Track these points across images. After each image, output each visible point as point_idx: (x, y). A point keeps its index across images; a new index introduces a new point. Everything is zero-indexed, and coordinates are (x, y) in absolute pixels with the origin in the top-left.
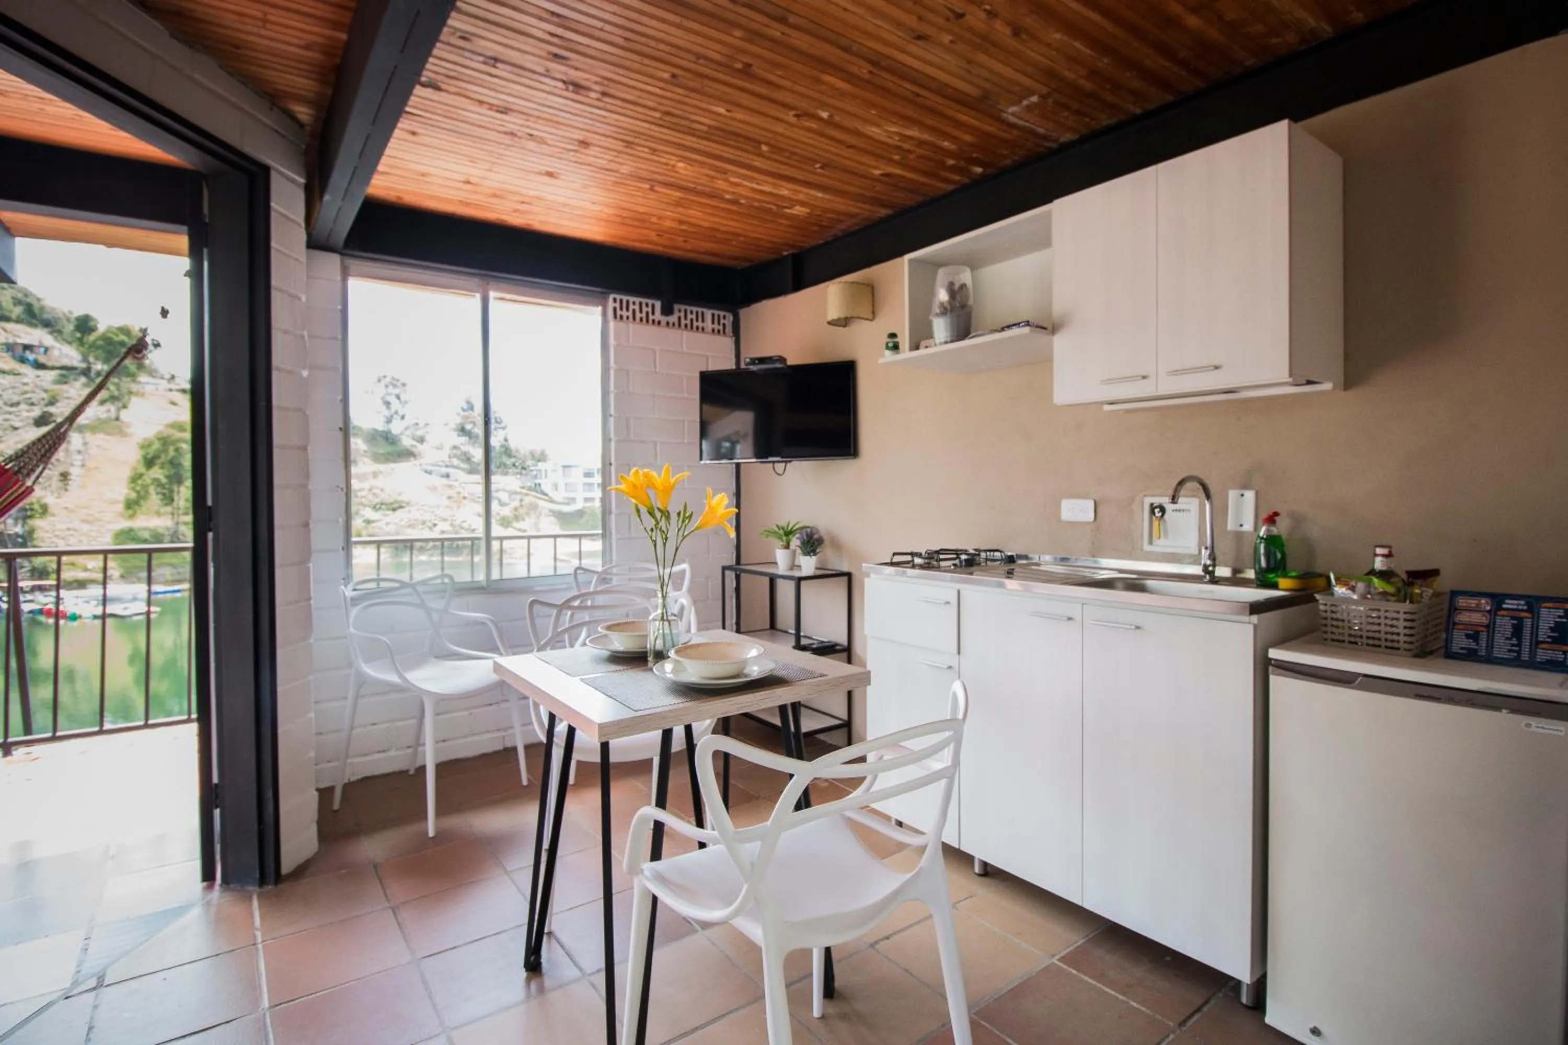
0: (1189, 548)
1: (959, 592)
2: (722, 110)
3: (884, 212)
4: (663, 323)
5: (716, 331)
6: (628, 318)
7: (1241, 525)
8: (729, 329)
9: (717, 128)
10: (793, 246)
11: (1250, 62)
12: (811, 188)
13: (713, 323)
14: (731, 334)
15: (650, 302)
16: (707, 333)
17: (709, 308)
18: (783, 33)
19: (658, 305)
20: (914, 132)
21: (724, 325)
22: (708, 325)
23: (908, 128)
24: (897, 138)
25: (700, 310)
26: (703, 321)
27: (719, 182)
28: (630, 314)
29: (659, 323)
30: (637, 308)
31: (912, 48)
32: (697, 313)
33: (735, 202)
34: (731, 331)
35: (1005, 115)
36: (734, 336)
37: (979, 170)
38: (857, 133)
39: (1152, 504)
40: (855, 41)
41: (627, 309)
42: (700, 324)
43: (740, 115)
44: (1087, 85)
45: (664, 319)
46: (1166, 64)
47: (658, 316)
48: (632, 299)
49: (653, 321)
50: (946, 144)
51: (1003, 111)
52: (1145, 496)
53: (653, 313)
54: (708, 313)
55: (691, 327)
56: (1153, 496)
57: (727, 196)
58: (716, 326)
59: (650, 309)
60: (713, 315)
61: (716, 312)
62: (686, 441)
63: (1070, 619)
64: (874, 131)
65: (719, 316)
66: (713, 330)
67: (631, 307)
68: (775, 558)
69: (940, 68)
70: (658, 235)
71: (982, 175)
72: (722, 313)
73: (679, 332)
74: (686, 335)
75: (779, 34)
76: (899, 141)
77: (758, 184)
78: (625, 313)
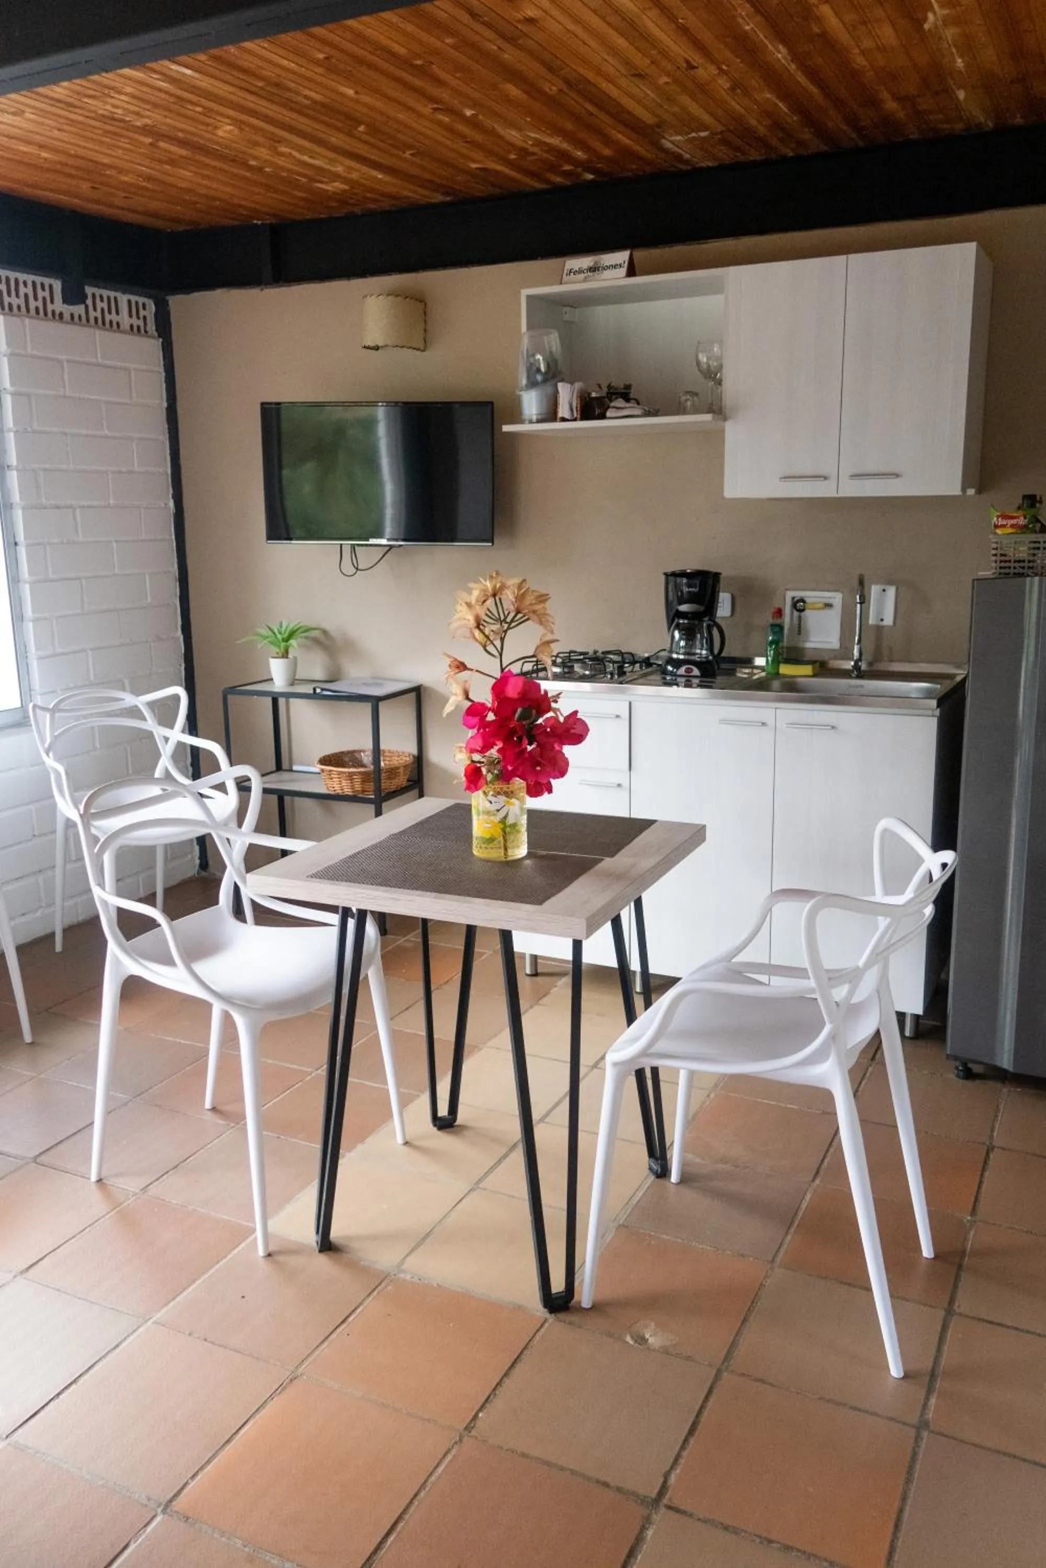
0: (831, 643)
1: (630, 703)
2: (350, 92)
3: (438, 198)
4: (67, 317)
5: (135, 329)
6: (19, 307)
7: (882, 620)
8: (151, 327)
9: (324, 105)
10: (274, 215)
11: (914, 137)
12: (375, 168)
13: (131, 316)
14: (156, 334)
15: (47, 281)
16: (124, 332)
17: (124, 292)
18: (499, 48)
19: (57, 285)
20: (555, 141)
21: (145, 318)
22: (125, 320)
23: (551, 136)
24: (530, 143)
25: (112, 294)
26: (117, 313)
27: (263, 150)
28: (21, 301)
29: (61, 315)
30: (30, 290)
31: (623, 82)
32: (109, 298)
33: (260, 170)
34: (154, 328)
35: (663, 141)
36: (160, 336)
37: (590, 177)
38: (492, 133)
39: (793, 598)
40: (567, 65)
41: (17, 296)
42: (114, 317)
43: (366, 99)
44: (762, 131)
45: (67, 309)
46: (845, 128)
47: (59, 305)
48: (22, 277)
49: (53, 312)
50: (579, 153)
51: (664, 138)
52: (787, 590)
53: (52, 302)
54: (123, 299)
55: (102, 323)
56: (794, 590)
57: (253, 163)
58: (136, 322)
59: (47, 294)
60: (129, 302)
61: (134, 298)
62: (111, 502)
63: (763, 724)
64: (512, 135)
65: (137, 303)
66: (132, 326)
67: (22, 290)
68: (269, 672)
69: (639, 102)
70: (93, 188)
71: (592, 181)
72: (141, 300)
73: (87, 330)
74: (99, 335)
75: (496, 48)
76: (532, 145)
77: (311, 157)
78: (15, 301)
